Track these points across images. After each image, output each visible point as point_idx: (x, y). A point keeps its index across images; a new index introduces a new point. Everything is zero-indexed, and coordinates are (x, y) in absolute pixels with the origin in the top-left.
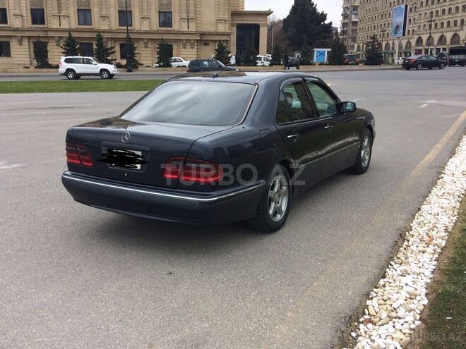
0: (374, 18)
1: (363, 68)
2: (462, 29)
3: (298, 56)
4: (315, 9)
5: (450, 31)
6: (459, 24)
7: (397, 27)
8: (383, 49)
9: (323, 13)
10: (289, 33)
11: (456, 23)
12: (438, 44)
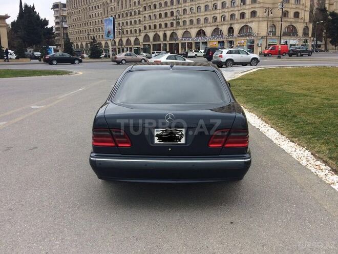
0: (79, 25)
1: (89, 61)
2: (140, 35)
3: (30, 51)
4: (38, 17)
5: (133, 36)
6: (138, 31)
7: (109, 32)
8: (103, 47)
9: (45, 19)
10: (20, 33)
11: (136, 31)
12: (126, 45)
